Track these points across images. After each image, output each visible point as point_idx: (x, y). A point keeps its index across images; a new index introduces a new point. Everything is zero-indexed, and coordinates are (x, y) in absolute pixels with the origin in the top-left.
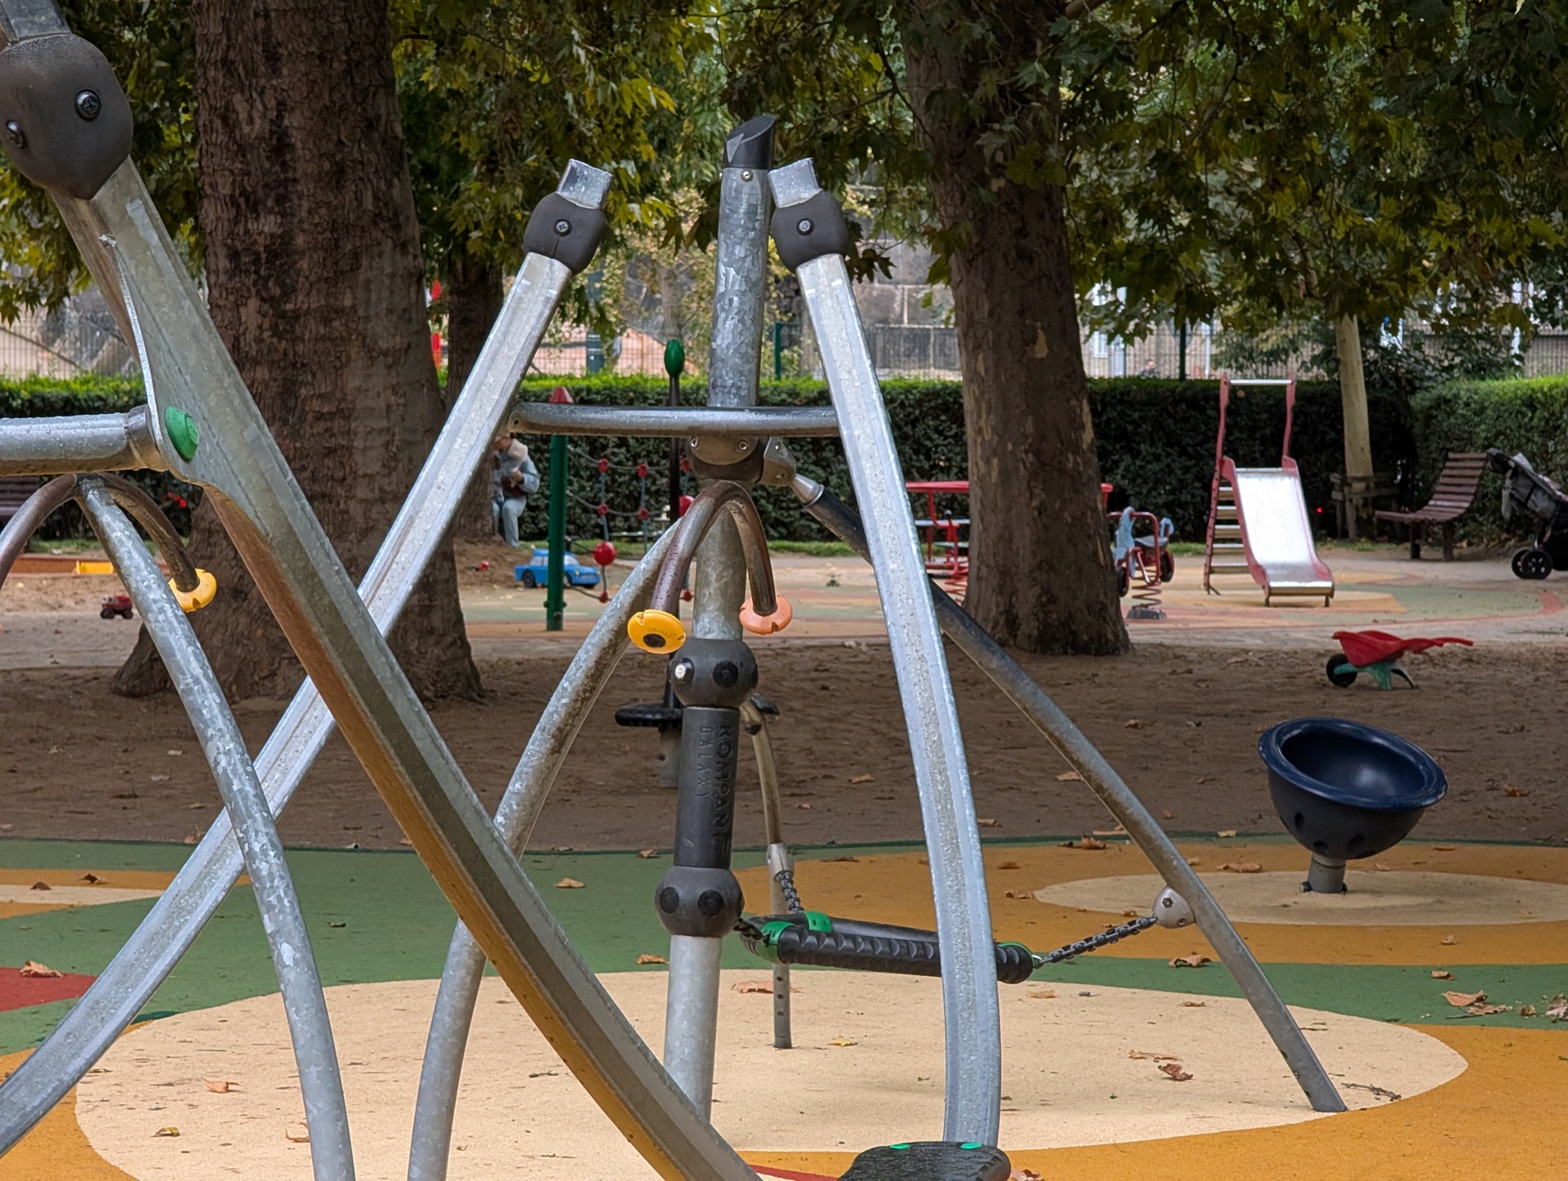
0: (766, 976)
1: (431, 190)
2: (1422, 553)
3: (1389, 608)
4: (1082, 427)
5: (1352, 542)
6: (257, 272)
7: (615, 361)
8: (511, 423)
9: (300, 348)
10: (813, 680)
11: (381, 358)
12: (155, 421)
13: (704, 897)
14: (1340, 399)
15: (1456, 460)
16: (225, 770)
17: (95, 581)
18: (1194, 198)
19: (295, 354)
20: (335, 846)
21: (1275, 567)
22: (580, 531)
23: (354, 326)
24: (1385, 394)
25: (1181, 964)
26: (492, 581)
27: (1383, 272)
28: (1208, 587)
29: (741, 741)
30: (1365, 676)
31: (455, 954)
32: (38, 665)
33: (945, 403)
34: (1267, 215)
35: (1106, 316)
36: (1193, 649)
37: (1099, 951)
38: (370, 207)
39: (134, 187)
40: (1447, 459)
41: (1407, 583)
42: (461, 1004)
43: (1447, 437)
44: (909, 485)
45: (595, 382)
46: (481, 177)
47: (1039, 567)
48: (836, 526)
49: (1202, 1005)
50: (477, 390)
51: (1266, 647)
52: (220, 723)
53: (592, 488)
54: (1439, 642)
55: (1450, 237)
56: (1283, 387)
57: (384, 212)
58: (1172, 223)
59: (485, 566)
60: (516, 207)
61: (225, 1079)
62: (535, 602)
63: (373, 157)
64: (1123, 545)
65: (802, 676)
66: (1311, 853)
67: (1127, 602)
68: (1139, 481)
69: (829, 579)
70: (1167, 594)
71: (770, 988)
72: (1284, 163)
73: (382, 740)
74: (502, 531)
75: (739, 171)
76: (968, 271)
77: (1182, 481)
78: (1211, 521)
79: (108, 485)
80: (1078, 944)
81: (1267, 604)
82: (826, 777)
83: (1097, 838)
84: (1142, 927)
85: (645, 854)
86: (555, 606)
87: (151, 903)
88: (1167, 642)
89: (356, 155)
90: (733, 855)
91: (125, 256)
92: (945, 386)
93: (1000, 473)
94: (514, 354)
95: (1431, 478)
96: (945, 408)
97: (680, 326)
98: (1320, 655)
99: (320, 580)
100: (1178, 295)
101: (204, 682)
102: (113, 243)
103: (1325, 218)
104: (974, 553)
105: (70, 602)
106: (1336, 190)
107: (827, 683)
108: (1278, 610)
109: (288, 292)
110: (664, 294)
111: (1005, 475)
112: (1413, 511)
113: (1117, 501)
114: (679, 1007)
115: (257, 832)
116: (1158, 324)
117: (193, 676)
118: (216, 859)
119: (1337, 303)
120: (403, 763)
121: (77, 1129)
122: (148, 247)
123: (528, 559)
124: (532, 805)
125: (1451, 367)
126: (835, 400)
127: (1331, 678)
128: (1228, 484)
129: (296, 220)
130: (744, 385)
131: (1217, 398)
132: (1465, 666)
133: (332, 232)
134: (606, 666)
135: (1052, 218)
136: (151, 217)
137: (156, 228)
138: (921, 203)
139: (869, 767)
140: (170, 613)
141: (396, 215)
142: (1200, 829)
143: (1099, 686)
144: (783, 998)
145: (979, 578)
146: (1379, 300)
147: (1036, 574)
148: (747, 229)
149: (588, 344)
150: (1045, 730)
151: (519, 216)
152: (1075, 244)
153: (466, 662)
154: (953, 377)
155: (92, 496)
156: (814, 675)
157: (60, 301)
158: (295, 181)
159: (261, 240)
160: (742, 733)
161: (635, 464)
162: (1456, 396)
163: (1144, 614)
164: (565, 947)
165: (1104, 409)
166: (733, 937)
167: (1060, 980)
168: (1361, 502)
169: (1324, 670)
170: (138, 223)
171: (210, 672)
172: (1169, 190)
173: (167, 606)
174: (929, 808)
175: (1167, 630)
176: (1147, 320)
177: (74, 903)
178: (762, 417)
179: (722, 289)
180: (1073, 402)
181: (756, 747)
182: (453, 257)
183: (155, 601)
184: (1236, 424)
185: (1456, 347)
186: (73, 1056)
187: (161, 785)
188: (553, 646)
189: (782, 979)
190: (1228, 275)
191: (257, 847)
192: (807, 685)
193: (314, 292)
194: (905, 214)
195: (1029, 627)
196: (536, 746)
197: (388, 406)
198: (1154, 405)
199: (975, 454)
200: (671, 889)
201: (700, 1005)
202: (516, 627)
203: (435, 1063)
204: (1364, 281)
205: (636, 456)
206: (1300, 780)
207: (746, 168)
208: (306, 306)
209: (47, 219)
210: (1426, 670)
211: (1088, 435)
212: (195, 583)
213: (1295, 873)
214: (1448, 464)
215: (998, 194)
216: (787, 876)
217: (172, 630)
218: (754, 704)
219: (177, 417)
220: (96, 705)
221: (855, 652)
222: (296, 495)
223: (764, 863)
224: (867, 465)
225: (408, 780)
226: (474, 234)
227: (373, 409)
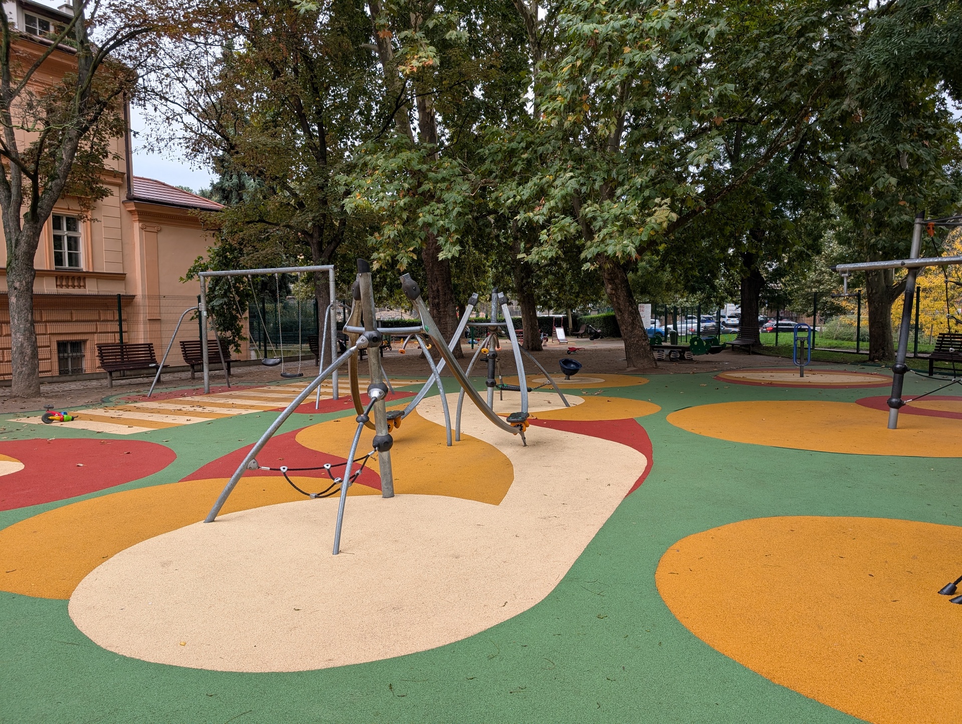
0: (499, 392)
1: (457, 296)
2: (579, 337)
3: (574, 344)
4: (537, 323)
5: (570, 336)
6: (435, 306)
7: (479, 316)
8: (467, 325)
9: (441, 316)
11: (451, 316)
13: (492, 382)
14: (568, 319)
15: (583, 326)
16: (433, 368)
21: (561, 339)
22: (474, 337)
23: (447, 313)
24: (574, 318)
25: (550, 389)
26: (465, 343)
27: (573, 303)
28: (552, 342)
29: (496, 363)
30: (572, 353)
31: (461, 390)
34: (559, 296)
35: (539, 309)
36: (551, 350)
37: (540, 388)
39: (420, 298)
41: (577, 341)
42: (462, 396)
43: (581, 323)
47: (532, 340)
48: (507, 336)
49: (553, 394)
50: (463, 320)
51: (560, 350)
52: (432, 362)
53: (477, 332)
54: (581, 348)
55: (581, 299)
56: (561, 317)
58: (547, 298)
61: (434, 405)
62: (470, 346)
64: (542, 337)
66: (566, 375)
67: (543, 344)
68: (544, 329)
70: (547, 343)
72: (561, 290)
73: (452, 364)
75: (494, 293)
77: (549, 329)
78: (553, 334)
79: (418, 334)
80: (537, 387)
81: (560, 344)
83: (539, 374)
84: (545, 385)
85: (484, 377)
86: (473, 346)
89: (447, 292)
90: (495, 377)
91: (420, 307)
94: (467, 316)
95: (579, 328)
100: (548, 306)
101: (430, 358)
102: (418, 305)
107: (506, 355)
111: (527, 329)
112: (577, 332)
114: (488, 395)
115: (437, 375)
118: (432, 379)
119: (568, 307)
120: (454, 367)
121: (416, 411)
124: (470, 372)
125: (582, 314)
126: (506, 321)
128: (555, 329)
129: (440, 300)
130: (495, 320)
131: (553, 319)
132: (584, 351)
133: (444, 301)
134: (479, 355)
135: (533, 297)
137: (423, 303)
140: (426, 350)
141: (452, 299)
142: (552, 373)
143: (539, 355)
144: (501, 394)
148: (495, 300)
150: (533, 361)
152: (535, 300)
155: (416, 336)
157: (410, 310)
158: (440, 295)
162: (583, 318)
163: (545, 346)
164: (474, 389)
165: (539, 321)
166: (495, 387)
167: (534, 391)
168: (571, 331)
169: (567, 352)
172: (547, 294)
175: (547, 348)
176: (544, 310)
178: (497, 324)
179: (492, 307)
180: (536, 320)
183: (424, 348)
186: (416, 403)
191: (437, 378)
192: (503, 356)
195: (530, 348)
196: (471, 365)
198: (546, 320)
199: (523, 326)
200: (487, 381)
201: (491, 396)
202: (468, 349)
203: (459, 403)
205: (482, 329)
206: (564, 366)
208: (442, 310)
210: (579, 352)
212: (428, 346)
213: (564, 378)
215: (526, 295)
218: (497, 358)
219: (426, 326)
223: (499, 378)
224: (510, 328)
227: (450, 323)
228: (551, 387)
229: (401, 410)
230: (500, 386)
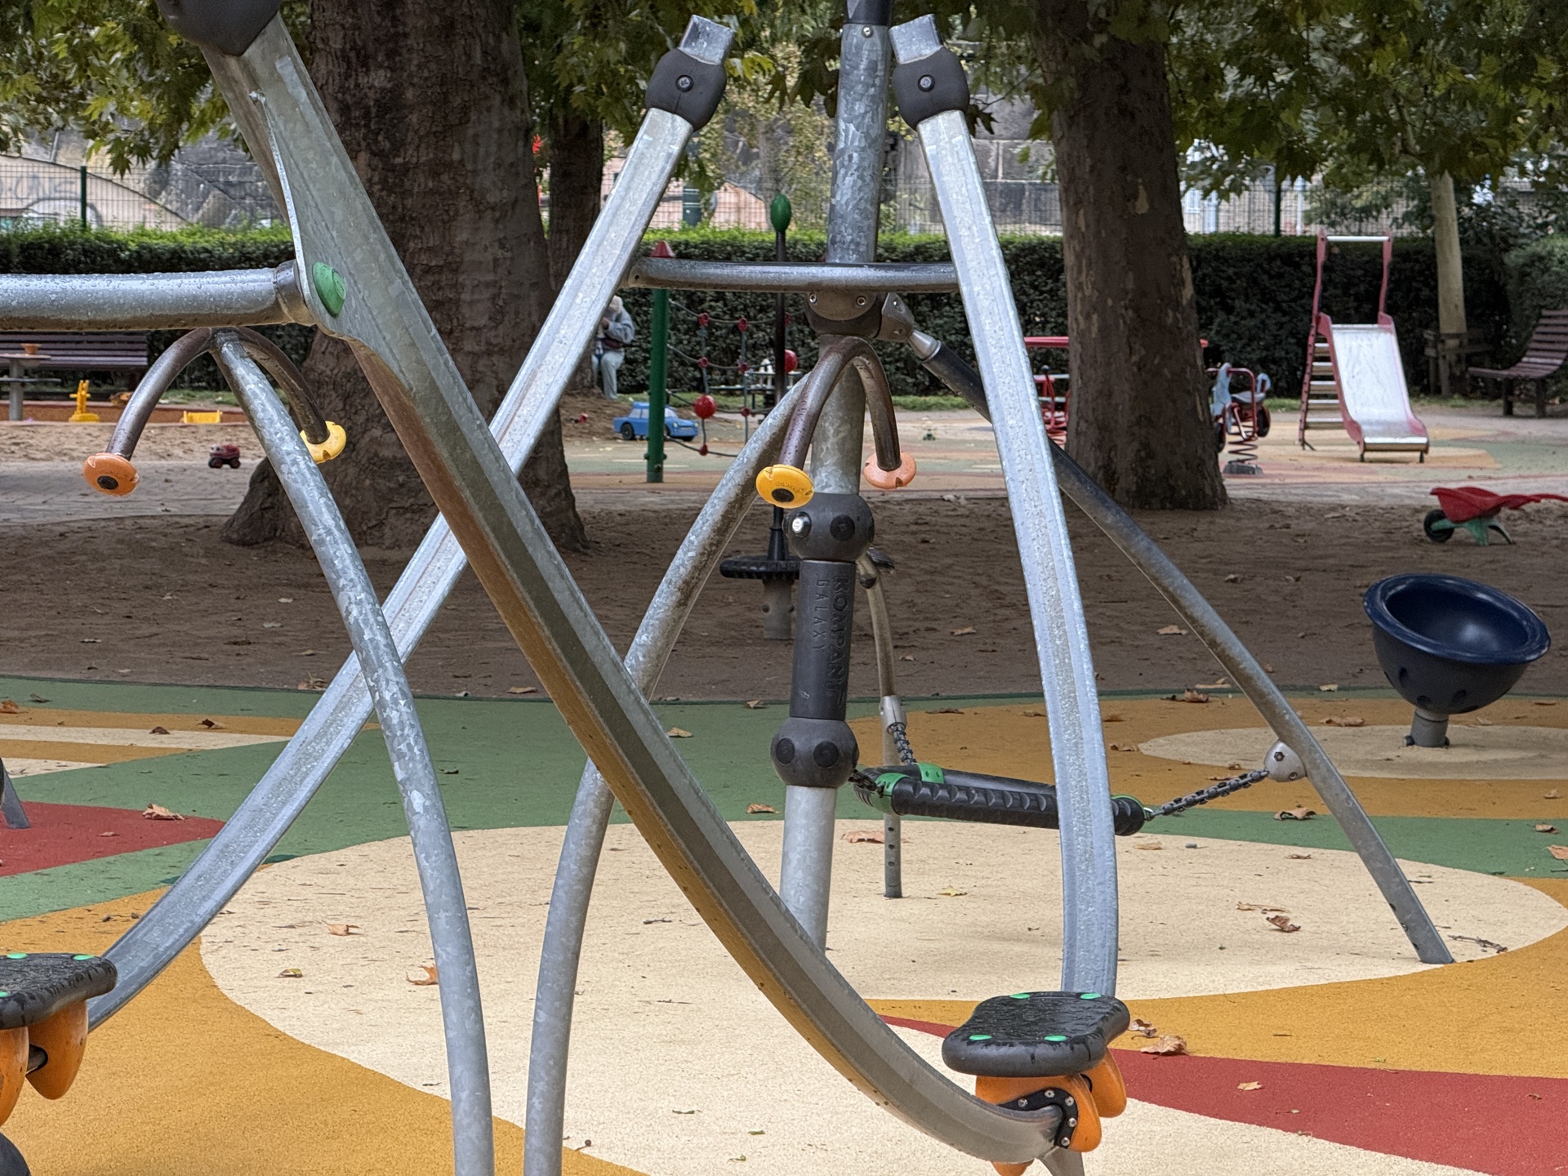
0: (877, 827)
1: (533, 45)
2: (1516, 410)
3: (1483, 464)
4: (1183, 283)
5: (1446, 398)
6: (367, 126)
7: (712, 214)
8: (632, 279)
9: (409, 202)
10: (914, 533)
11: (489, 212)
12: (304, 276)
13: (820, 749)
14: (1434, 256)
15: (1549, 317)
16: (356, 620)
17: (202, 431)
18: (1296, 54)
19: (404, 208)
20: (444, 694)
21: (1370, 423)
22: (677, 383)
23: (461, 180)
24: (1479, 252)
25: (1286, 817)
26: (592, 433)
27: (1482, 129)
28: (1303, 443)
29: (857, 593)
30: (1462, 532)
31: (582, 803)
32: (150, 513)
33: (1042, 258)
34: (1368, 71)
35: (1202, 172)
36: (1290, 504)
37: (1211, 804)
38: (479, 62)
39: (283, 44)
40: (1540, 316)
41: (1500, 439)
42: (585, 852)
43: (1541, 295)
44: (1028, 339)
45: (693, 236)
46: (584, 32)
47: (1138, 423)
48: (952, 382)
49: (1308, 857)
50: (599, 246)
51: (1362, 502)
52: (352, 573)
53: (689, 342)
54: (1537, 498)
55: (1550, 94)
56: (1381, 243)
57: (492, 67)
58: (1273, 80)
59: (584, 418)
60: (619, 62)
61: (344, 922)
62: (635, 455)
63: (481, 11)
64: (1221, 401)
65: (903, 529)
66: (1413, 708)
67: (1225, 457)
68: (1234, 336)
69: (926, 433)
70: (1264, 450)
71: (882, 838)
72: (1385, 20)
73: (522, 592)
74: (601, 383)
75: (860, 27)
76: (1070, 127)
77: (1275, 336)
78: (1307, 377)
79: (243, 338)
80: (1189, 797)
81: (1362, 460)
82: (928, 629)
83: (1200, 691)
84: (1254, 780)
85: (752, 704)
86: (656, 458)
87: (276, 750)
88: (1264, 497)
89: (465, 10)
90: (848, 705)
91: (275, 113)
92: (1041, 242)
93: (1100, 330)
94: (635, 210)
95: (1524, 335)
96: (1042, 264)
97: (778, 181)
98: (1417, 511)
99: (462, 434)
100: (1279, 152)
101: (336, 533)
102: (263, 100)
103: (1426, 74)
104: (1073, 408)
105: (178, 452)
106: (1437, 47)
107: (928, 537)
108: (1374, 466)
109: (398, 147)
110: (762, 148)
111: (1105, 331)
112: (1505, 368)
113: (1213, 356)
114: (795, 857)
115: (388, 681)
116: (1253, 180)
117: (325, 527)
118: (342, 706)
119: (1437, 160)
120: (543, 615)
121: (203, 970)
122: (296, 103)
123: (627, 412)
124: (658, 657)
125: (1545, 225)
126: (955, 256)
127: (1429, 534)
128: (1325, 341)
129: (405, 74)
130: (863, 241)
131: (1313, 255)
132: (1561, 522)
133: (441, 85)
134: (733, 520)
135: (1154, 75)
136: (299, 72)
137: (305, 85)
138: (1019, 58)
139: (971, 620)
140: (302, 465)
141: (505, 69)
142: (1300, 683)
143: (1199, 540)
144: (894, 847)
145: (1078, 433)
146: (1478, 158)
147: (1135, 429)
148: (867, 86)
149: (685, 198)
150: (1159, 585)
151: (622, 70)
152: (1176, 100)
153: (571, 514)
154: (1049, 233)
155: (227, 349)
156: (914, 528)
157: (171, 153)
158: (406, 35)
159: (371, 94)
160: (858, 587)
161: (732, 317)
162: (1551, 253)
163: (1240, 469)
164: (700, 798)
165: (1199, 265)
166: (848, 788)
167: (1166, 832)
168: (1453, 358)
169: (1421, 526)
170: (287, 80)
171: (342, 523)
172: (1272, 47)
173: (300, 458)
174: (1047, 662)
175: (1264, 485)
176: (1243, 174)
177: (193, 747)
178: (881, 273)
179: (841, 145)
180: (1174, 259)
181: (871, 599)
182: (555, 111)
183: (288, 454)
184: (1330, 280)
185: (1550, 204)
186: (204, 898)
187: (273, 632)
188: (655, 499)
189: (893, 830)
190: (1327, 131)
191: (387, 696)
192: (907, 539)
193: (423, 145)
194: (1004, 69)
195: (1127, 482)
196: (663, 599)
197: (496, 260)
198: (1249, 261)
199: (1075, 311)
200: (788, 741)
201: (815, 854)
202: (617, 479)
203: (561, 909)
204: (1463, 138)
205: (735, 309)
206: (1405, 636)
207: (866, 24)
208: (414, 160)
209: (158, 72)
210: (1522, 526)
211: (1188, 292)
212: (325, 435)
213: (1397, 727)
214: (1542, 321)
215: (1101, 50)
216: (899, 729)
217: (305, 482)
218: (870, 558)
219: (325, 272)
220: (208, 553)
221: (954, 505)
222: (439, 350)
223: (877, 714)
224: (986, 322)
225: (547, 633)
226: (578, 89)
227: (481, 263)
228: (1298, 799)
229: (88, 951)
230: (890, 782)
